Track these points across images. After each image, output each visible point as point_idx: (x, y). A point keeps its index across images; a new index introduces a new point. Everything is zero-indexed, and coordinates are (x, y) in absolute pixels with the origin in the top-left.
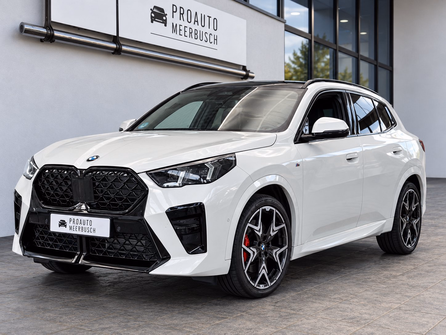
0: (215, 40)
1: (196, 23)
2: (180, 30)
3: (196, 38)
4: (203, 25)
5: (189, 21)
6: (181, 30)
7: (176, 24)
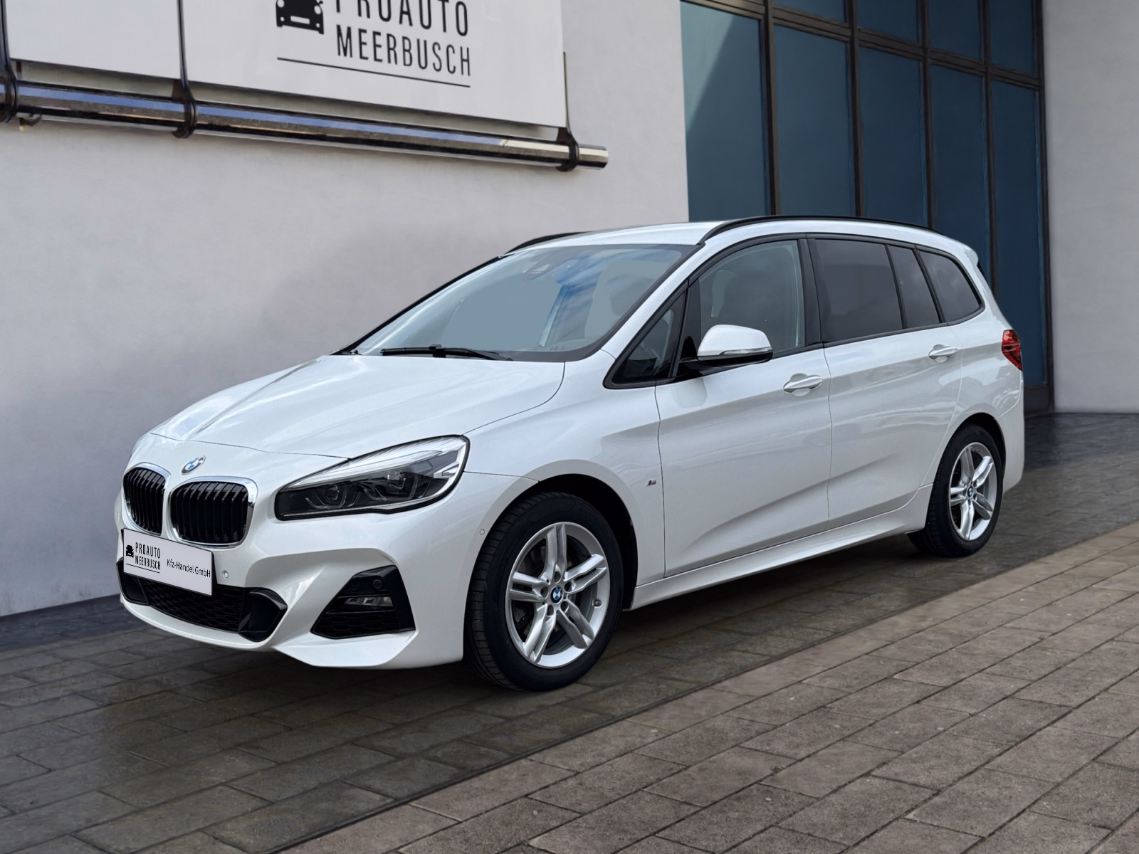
0: (465, 60)
1: (405, 17)
2: (361, 43)
3: (408, 62)
4: (426, 23)
5: (385, 15)
6: (365, 44)
7: (349, 30)
